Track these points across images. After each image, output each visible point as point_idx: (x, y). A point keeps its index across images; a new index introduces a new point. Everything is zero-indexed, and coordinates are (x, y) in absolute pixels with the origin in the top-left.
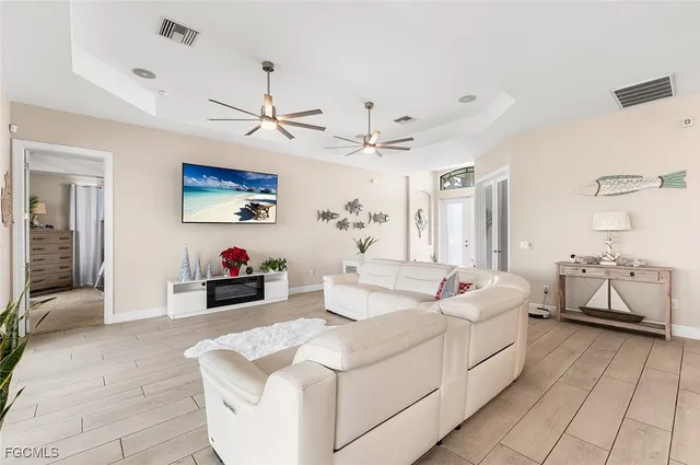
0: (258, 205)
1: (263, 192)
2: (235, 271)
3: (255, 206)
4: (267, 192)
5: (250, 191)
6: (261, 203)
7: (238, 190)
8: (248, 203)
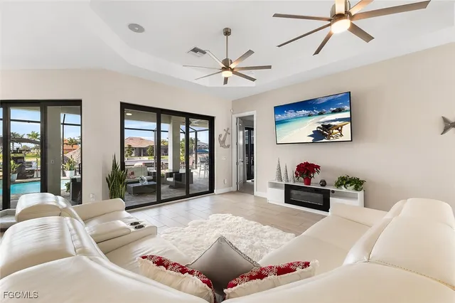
0: (329, 126)
1: (334, 112)
2: (308, 181)
3: (327, 127)
4: (340, 111)
5: (321, 114)
6: (333, 123)
7: (309, 116)
8: (320, 125)
